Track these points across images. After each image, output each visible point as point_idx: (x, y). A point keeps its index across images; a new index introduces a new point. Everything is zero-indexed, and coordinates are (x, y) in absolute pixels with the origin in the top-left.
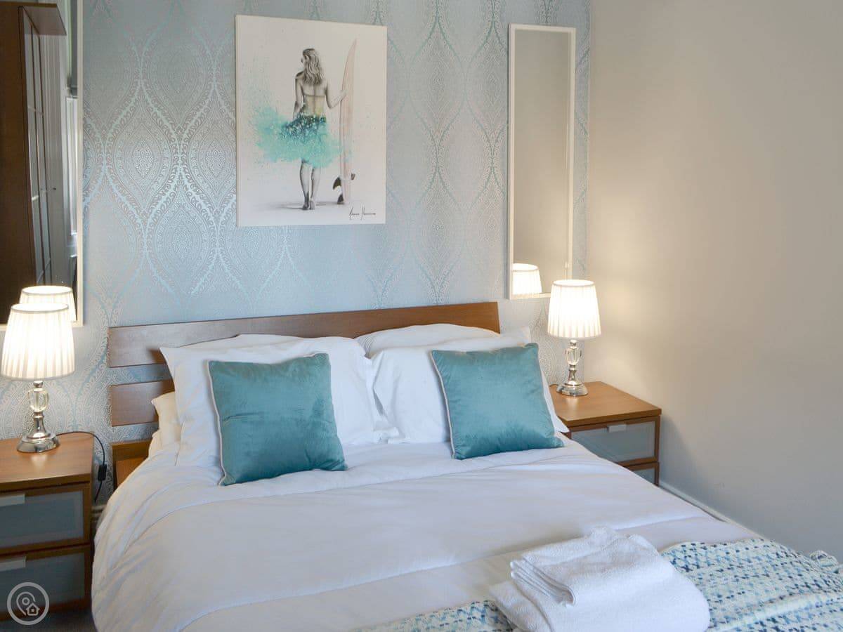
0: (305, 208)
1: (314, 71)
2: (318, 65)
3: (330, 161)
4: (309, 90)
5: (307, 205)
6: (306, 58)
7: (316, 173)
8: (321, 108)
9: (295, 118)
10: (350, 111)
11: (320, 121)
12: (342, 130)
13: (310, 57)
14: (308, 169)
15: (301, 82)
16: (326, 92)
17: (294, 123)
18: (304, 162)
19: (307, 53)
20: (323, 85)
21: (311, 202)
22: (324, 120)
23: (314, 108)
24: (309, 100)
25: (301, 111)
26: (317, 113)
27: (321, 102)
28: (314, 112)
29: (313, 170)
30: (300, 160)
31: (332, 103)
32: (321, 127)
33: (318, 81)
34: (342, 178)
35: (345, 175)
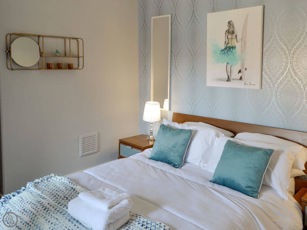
0: (228, 81)
1: (232, 29)
2: (233, 27)
3: (237, 63)
4: (230, 36)
5: (228, 80)
6: (229, 24)
7: (232, 67)
8: (234, 43)
9: (225, 47)
10: (245, 43)
11: (233, 48)
12: (242, 51)
13: (230, 24)
14: (229, 66)
15: (227, 34)
16: (236, 37)
17: (224, 49)
18: (227, 63)
19: (229, 23)
20: (235, 34)
21: (230, 78)
22: (235, 47)
23: (232, 43)
24: (230, 40)
25: (227, 45)
26: (233, 45)
27: (234, 41)
28: (232, 44)
29: (231, 67)
30: (226, 63)
31: (238, 40)
32: (234, 50)
33: (233, 33)
34: (242, 70)
35: (243, 69)
